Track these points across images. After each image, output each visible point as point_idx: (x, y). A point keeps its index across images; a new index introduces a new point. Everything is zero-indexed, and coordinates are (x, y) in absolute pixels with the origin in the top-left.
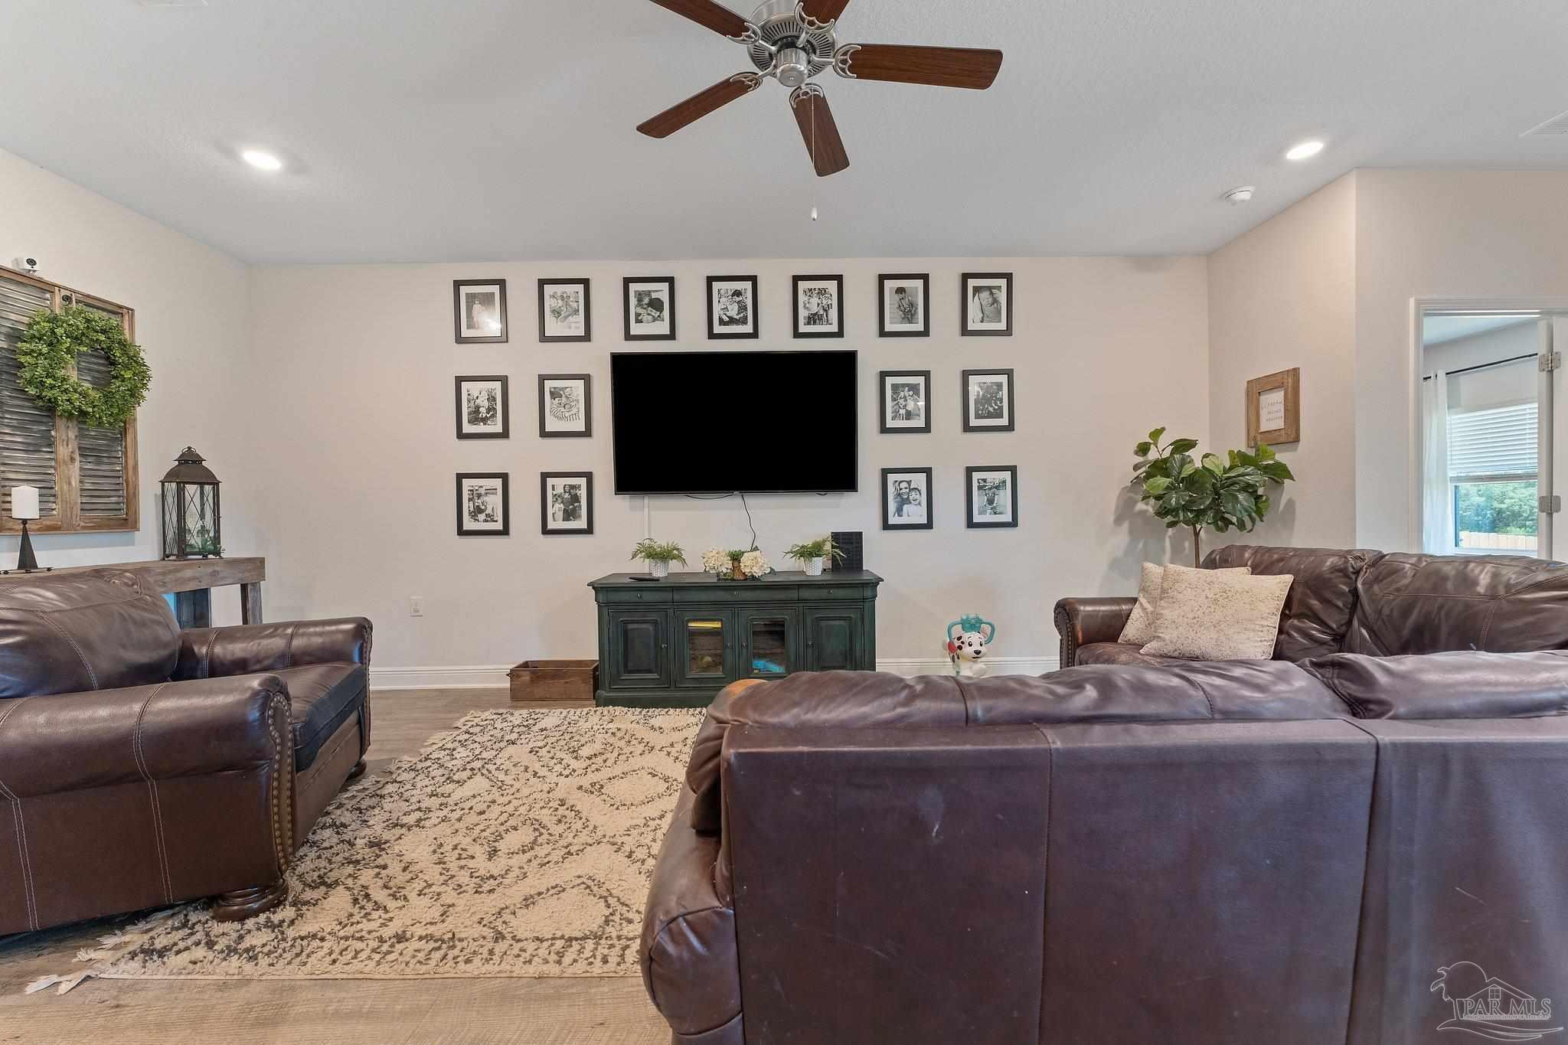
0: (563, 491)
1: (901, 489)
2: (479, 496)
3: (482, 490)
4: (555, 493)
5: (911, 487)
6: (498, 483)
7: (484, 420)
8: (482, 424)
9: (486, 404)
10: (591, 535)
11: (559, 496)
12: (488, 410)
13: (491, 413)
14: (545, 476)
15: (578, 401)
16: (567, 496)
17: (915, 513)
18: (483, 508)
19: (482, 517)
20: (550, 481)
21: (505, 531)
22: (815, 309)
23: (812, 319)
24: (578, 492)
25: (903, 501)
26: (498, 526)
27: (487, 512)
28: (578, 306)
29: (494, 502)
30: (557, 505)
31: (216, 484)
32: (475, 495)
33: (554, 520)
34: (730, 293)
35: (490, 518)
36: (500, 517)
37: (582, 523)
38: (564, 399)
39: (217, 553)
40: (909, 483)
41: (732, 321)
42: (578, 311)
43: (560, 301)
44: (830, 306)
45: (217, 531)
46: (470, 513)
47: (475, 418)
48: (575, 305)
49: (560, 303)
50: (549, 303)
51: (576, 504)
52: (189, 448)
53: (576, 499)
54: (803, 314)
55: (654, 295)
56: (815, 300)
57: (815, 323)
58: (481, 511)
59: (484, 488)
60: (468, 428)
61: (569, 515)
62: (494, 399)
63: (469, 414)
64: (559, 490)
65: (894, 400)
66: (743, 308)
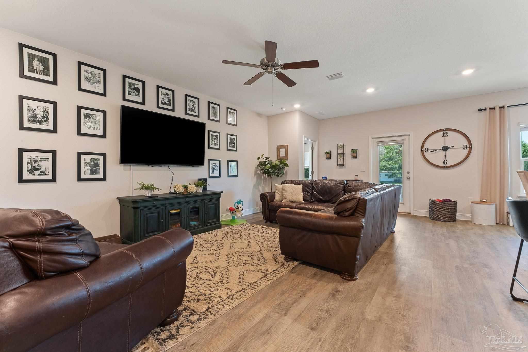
0: (90, 161)
1: (213, 166)
2: (35, 161)
3: (38, 159)
4: (85, 162)
5: (216, 165)
6: (50, 155)
7: (40, 122)
8: (38, 123)
9: (42, 114)
10: (105, 181)
11: (88, 164)
12: (43, 117)
13: (45, 119)
14: (79, 154)
15: (99, 122)
16: (92, 163)
17: (216, 173)
18: (38, 168)
19: (37, 173)
20: (83, 156)
21: (54, 180)
22: (191, 107)
23: (191, 110)
24: (98, 162)
25: (214, 169)
26: (50, 177)
27: (41, 170)
28: (100, 80)
29: (47, 166)
30: (86, 168)
32: (33, 161)
33: (85, 174)
34: (165, 94)
36: (50, 173)
37: (100, 176)
38: (91, 119)
40: (215, 164)
41: (165, 104)
42: (100, 82)
43: (90, 75)
44: (196, 107)
46: (28, 171)
47: (33, 120)
48: (98, 79)
49: (90, 76)
50: (83, 74)
51: (97, 167)
53: (97, 165)
54: (188, 107)
55: (136, 86)
56: (191, 104)
57: (191, 111)
58: (36, 169)
59: (39, 158)
60: (27, 125)
61: (92, 172)
62: (48, 112)
63: (28, 117)
64: (88, 160)
65: (212, 139)
66: (169, 100)
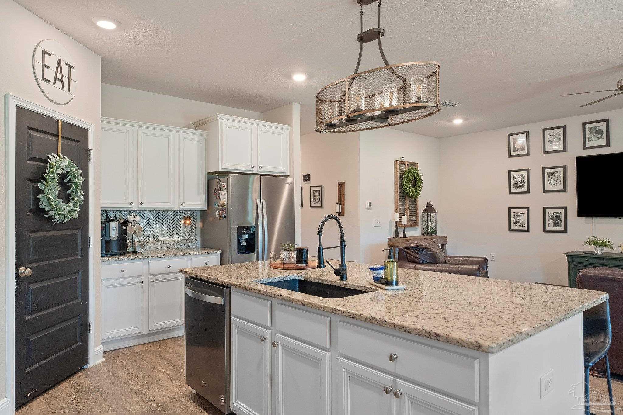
0: (553, 215)
2: (517, 216)
3: (519, 214)
4: (549, 215)
6: (525, 211)
7: (520, 187)
8: (518, 188)
9: (521, 180)
10: (566, 234)
11: (551, 217)
12: (521, 183)
13: (522, 184)
14: (545, 209)
15: (560, 177)
16: (555, 217)
18: (519, 221)
19: (518, 224)
20: (547, 211)
21: (528, 230)
24: (560, 215)
26: (525, 228)
27: (521, 222)
28: (561, 137)
29: (523, 219)
30: (550, 221)
31: (436, 213)
32: (516, 216)
33: (549, 226)
35: (522, 225)
36: (526, 225)
37: (562, 228)
38: (554, 177)
39: (436, 234)
42: (561, 139)
43: (552, 136)
45: (436, 227)
46: (514, 223)
47: (516, 186)
48: (559, 137)
49: (552, 137)
50: (547, 138)
51: (559, 220)
52: (429, 202)
53: (559, 218)
55: (598, 128)
58: (518, 222)
60: (513, 190)
61: (556, 224)
62: (524, 178)
63: (514, 184)
64: (552, 214)
